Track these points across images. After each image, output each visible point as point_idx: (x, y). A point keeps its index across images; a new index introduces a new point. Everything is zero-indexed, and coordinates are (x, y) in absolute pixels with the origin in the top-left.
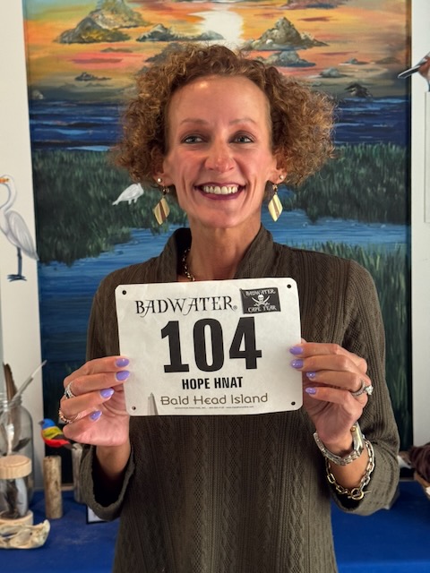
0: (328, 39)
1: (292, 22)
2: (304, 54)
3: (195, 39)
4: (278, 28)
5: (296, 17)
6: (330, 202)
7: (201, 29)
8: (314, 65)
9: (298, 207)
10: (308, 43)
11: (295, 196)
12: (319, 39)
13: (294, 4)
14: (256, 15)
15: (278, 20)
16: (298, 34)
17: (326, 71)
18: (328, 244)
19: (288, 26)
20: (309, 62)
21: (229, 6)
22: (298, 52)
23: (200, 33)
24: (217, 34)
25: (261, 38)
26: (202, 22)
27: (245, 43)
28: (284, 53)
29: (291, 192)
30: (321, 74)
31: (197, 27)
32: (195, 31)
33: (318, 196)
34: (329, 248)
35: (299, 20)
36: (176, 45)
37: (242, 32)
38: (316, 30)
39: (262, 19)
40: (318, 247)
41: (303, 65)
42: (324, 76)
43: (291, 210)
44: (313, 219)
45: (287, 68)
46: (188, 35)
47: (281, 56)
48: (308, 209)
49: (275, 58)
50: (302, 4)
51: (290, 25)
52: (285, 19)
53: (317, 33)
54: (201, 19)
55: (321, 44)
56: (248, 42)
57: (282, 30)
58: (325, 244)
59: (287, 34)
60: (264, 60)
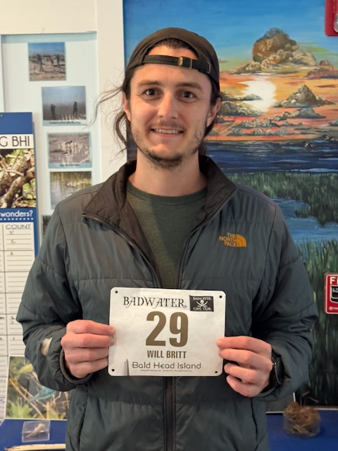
0: (336, 99)
1: (310, 88)
2: (318, 110)
3: (242, 100)
4: (300, 92)
5: (313, 85)
6: (335, 212)
7: (246, 93)
8: (325, 117)
9: (312, 215)
10: (321, 103)
11: (310, 207)
12: (329, 100)
13: (312, 76)
14: (285, 83)
15: (300, 86)
16: (314, 97)
17: (334, 122)
18: (333, 242)
19: (307, 91)
20: (322, 115)
21: (266, 77)
22: (314, 109)
23: (245, 96)
24: (257, 96)
25: (288, 99)
26: (247, 88)
27: (276, 103)
28: (304, 109)
29: (307, 205)
30: (330, 124)
31: (243, 91)
32: (242, 94)
33: (326, 208)
34: (334, 244)
35: (315, 87)
36: (228, 103)
37: (275, 95)
38: (327, 93)
39: (289, 86)
40: (325, 243)
41: (317, 117)
42: (332, 125)
43: (306, 217)
44: (322, 224)
45: (305, 120)
46: (237, 97)
47: (302, 111)
48: (319, 217)
49: (297, 113)
50: (317, 76)
51: (309, 90)
52: (305, 86)
53: (328, 95)
54: (246, 86)
55: (330, 103)
56: (278, 102)
57: (303, 93)
58: (331, 241)
59: (307, 96)
60: (289, 114)
